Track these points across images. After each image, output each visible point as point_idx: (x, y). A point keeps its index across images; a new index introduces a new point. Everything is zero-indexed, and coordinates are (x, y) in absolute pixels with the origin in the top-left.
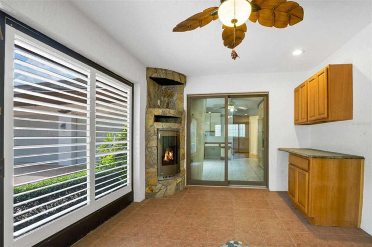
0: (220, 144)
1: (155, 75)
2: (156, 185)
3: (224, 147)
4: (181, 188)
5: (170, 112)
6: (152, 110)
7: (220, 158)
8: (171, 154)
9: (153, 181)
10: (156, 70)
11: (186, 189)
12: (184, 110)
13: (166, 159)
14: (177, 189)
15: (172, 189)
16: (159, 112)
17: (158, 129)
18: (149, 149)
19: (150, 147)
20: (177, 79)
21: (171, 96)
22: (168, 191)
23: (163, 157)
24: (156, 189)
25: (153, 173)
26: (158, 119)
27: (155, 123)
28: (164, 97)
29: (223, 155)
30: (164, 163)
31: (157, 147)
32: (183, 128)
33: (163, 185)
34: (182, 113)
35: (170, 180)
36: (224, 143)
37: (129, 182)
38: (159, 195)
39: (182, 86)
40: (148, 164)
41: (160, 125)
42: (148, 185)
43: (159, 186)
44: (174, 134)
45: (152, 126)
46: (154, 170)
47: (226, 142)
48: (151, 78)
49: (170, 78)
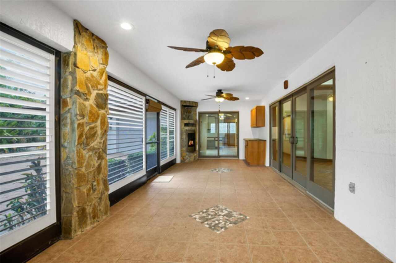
0: (215, 138)
1: (185, 104)
2: (185, 156)
3: (217, 140)
4: (196, 159)
5: (192, 122)
6: (183, 121)
7: (215, 148)
8: (192, 142)
9: (184, 154)
10: (185, 101)
11: (198, 160)
12: (197, 120)
13: (190, 144)
14: (194, 159)
15: (192, 159)
16: (186, 121)
17: (186, 130)
18: (183, 139)
19: (183, 138)
20: (194, 105)
21: (190, 112)
22: (191, 159)
23: (189, 143)
24: (185, 158)
25: (184, 150)
26: (186, 125)
27: (185, 127)
28: (187, 113)
29: (217, 145)
30: (189, 146)
31: (186, 138)
32: (197, 129)
33: (188, 156)
34: (196, 121)
35: (192, 154)
36: (217, 138)
37: (175, 153)
38: (187, 161)
39: (196, 107)
40: (182, 146)
41: (187, 128)
42: (181, 156)
43: (187, 157)
44: (193, 132)
45: (183, 128)
46: (184, 149)
47: (218, 137)
48: (183, 105)
49: (191, 105)
